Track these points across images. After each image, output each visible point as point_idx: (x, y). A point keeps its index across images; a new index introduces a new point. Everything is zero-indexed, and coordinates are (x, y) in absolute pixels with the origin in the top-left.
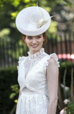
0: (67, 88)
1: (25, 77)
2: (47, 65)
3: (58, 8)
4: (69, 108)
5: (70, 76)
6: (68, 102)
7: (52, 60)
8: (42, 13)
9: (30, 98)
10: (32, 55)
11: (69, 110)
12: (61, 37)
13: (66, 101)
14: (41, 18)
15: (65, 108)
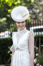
0: (37, 48)
1: (18, 43)
2: (29, 36)
3: (31, 7)
4: (38, 58)
5: (39, 42)
6: (38, 55)
7: (31, 33)
8: (25, 10)
9: (21, 54)
10: (20, 32)
11: (39, 59)
12: (33, 22)
13: (37, 55)
14: (24, 13)
15: (36, 58)
